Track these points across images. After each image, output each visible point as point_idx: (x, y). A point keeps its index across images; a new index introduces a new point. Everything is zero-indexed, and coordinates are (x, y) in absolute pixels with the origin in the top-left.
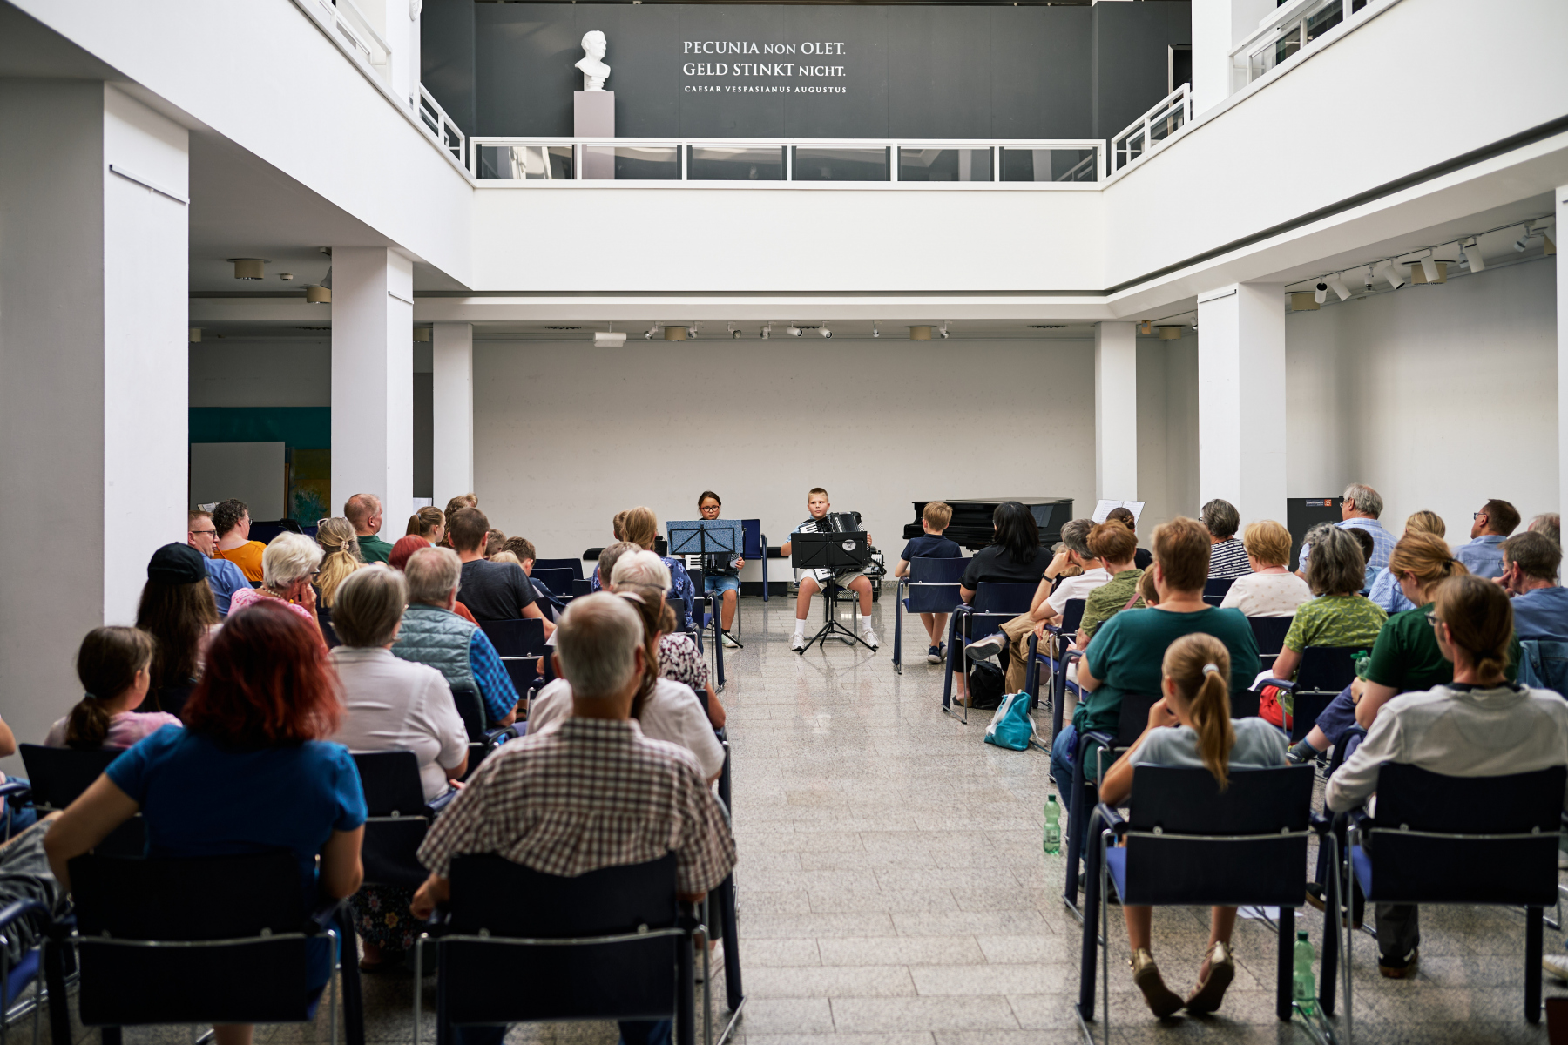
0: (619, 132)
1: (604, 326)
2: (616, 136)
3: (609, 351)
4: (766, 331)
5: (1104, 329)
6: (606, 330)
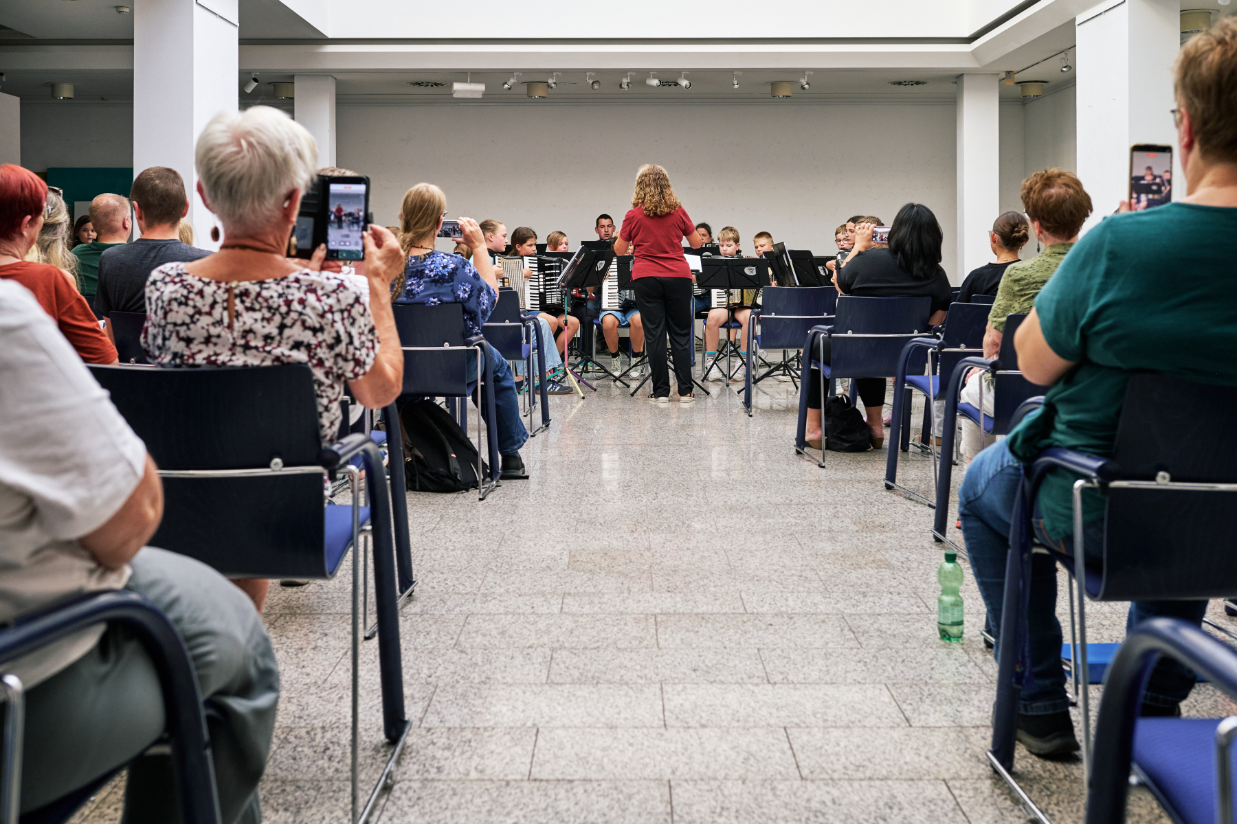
1: (462, 75)
3: (468, 102)
4: (625, 81)
5: (967, 82)
6: (465, 81)
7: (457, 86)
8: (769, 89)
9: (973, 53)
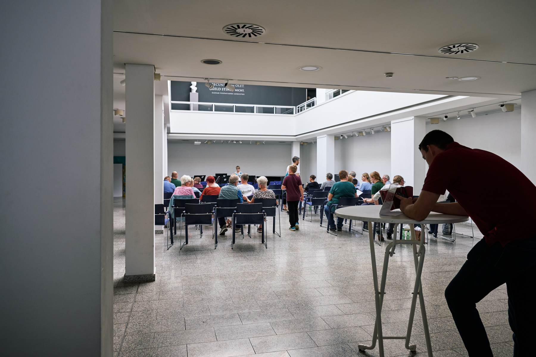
0: (199, 101)
1: (196, 140)
2: (199, 102)
3: (197, 145)
4: (229, 142)
5: (294, 143)
6: (197, 141)
7: (195, 142)
8: (255, 142)
9: (296, 138)
